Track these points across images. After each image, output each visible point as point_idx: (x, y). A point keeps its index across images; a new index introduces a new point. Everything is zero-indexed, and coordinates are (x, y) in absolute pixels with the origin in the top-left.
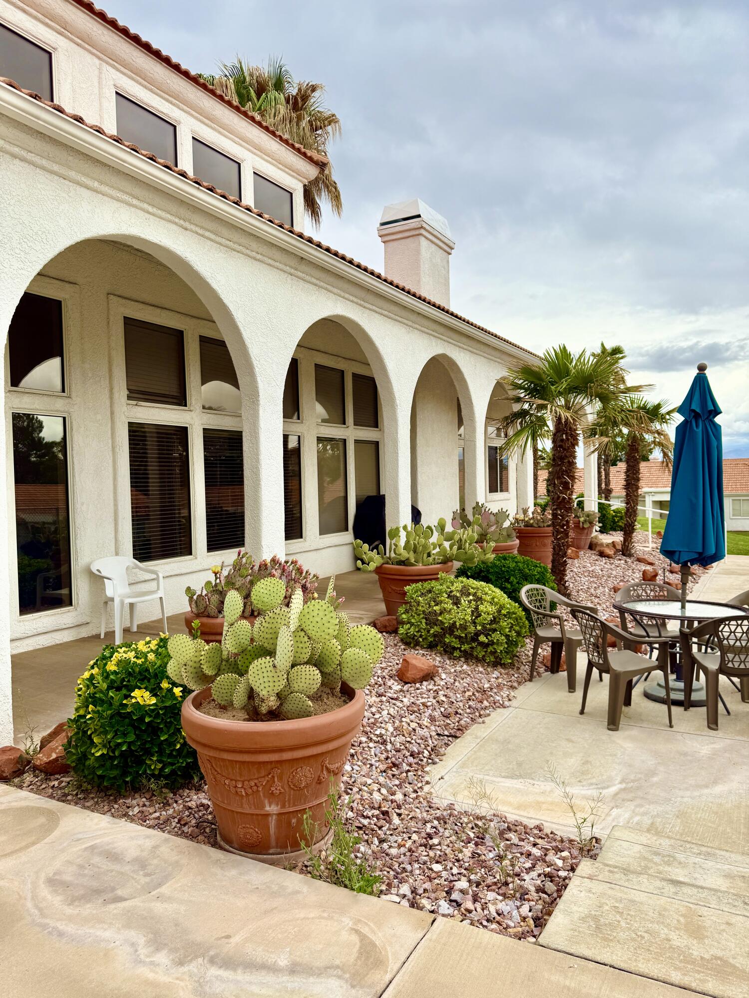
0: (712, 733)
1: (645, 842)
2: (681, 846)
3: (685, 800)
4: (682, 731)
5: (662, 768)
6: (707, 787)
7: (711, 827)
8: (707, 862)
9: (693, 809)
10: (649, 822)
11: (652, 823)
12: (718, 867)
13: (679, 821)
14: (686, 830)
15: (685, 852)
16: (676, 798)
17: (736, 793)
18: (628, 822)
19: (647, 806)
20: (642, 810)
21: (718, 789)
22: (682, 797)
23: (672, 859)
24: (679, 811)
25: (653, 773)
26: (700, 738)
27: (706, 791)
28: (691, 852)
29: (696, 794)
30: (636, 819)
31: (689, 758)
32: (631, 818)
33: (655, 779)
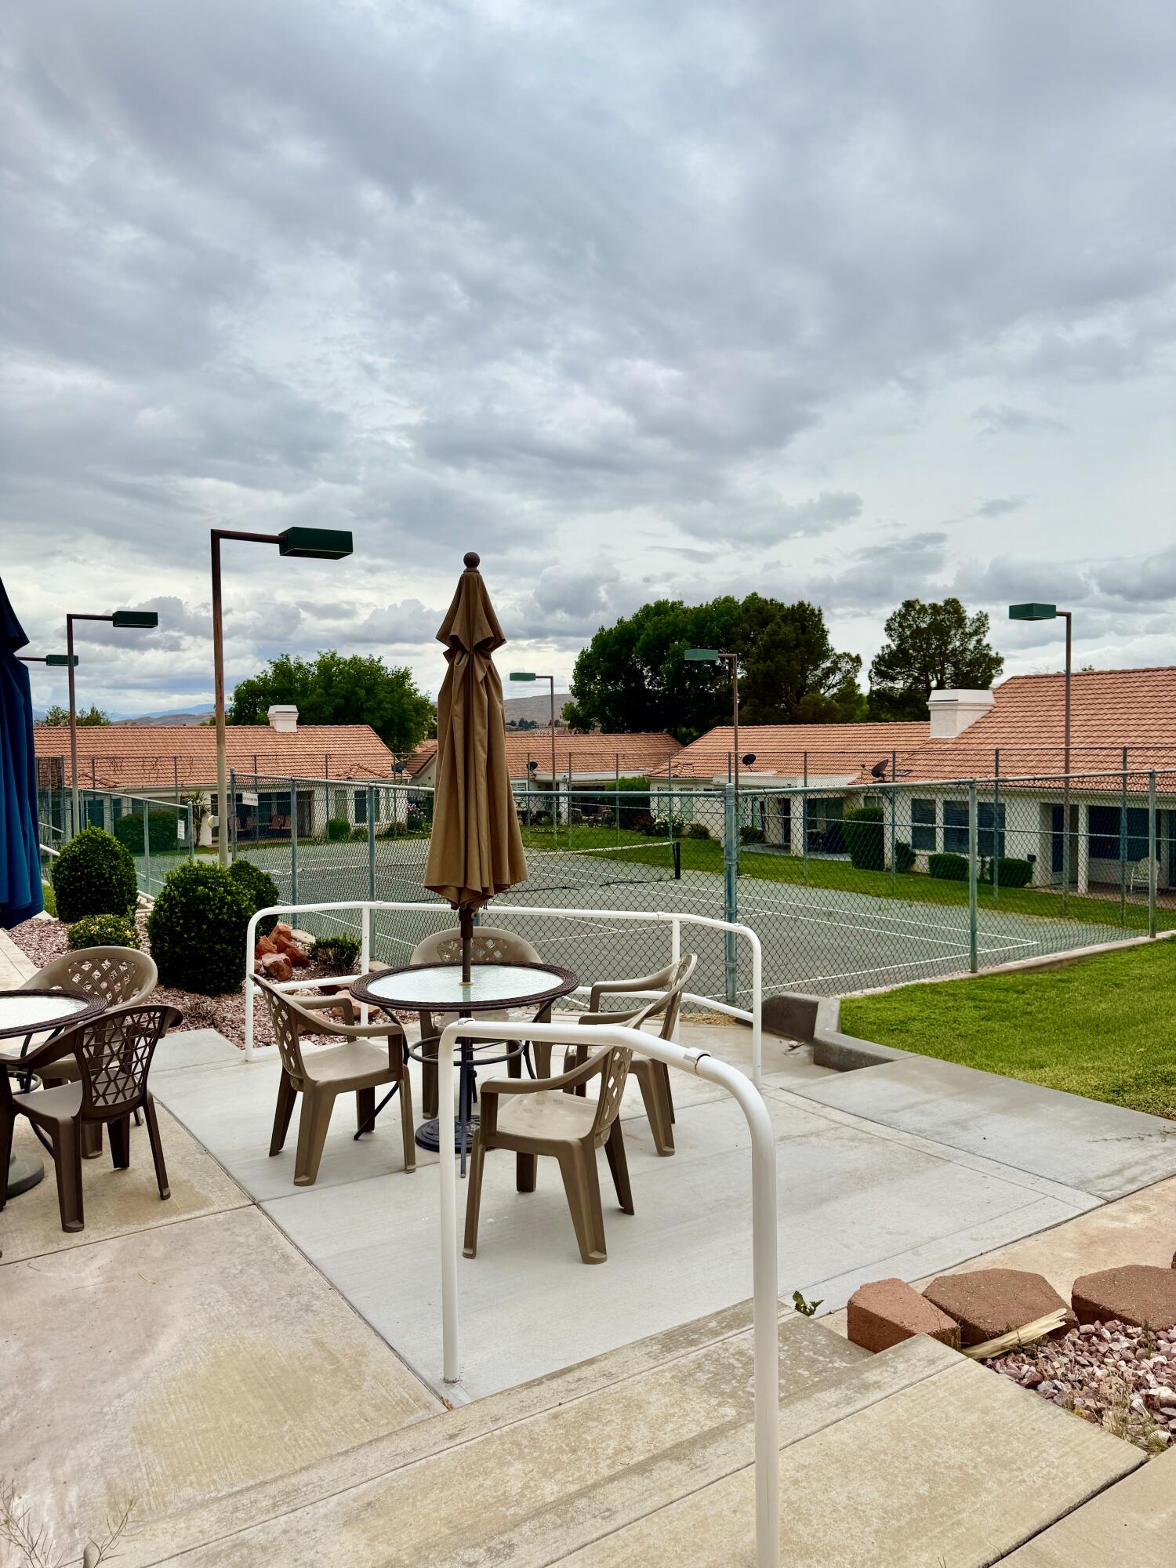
0: (76, 1238)
1: (173, 1546)
2: (236, 1510)
3: (128, 1397)
4: (22, 1256)
5: (40, 1354)
6: (143, 1351)
7: (207, 1431)
8: (298, 1513)
9: (153, 1410)
10: (101, 1487)
11: (109, 1487)
12: (322, 1511)
13: (149, 1451)
14: (176, 1463)
15: (252, 1518)
16: (109, 1405)
17: (196, 1340)
18: (63, 1515)
19: (72, 1453)
20: (68, 1467)
21: (165, 1345)
22: (119, 1396)
23: (245, 1551)
24: (135, 1429)
25: (29, 1374)
26: (66, 1257)
27: (147, 1361)
28: (260, 1510)
29: (137, 1375)
30: (73, 1495)
31: (75, 1307)
32: (61, 1500)
33: (44, 1384)
